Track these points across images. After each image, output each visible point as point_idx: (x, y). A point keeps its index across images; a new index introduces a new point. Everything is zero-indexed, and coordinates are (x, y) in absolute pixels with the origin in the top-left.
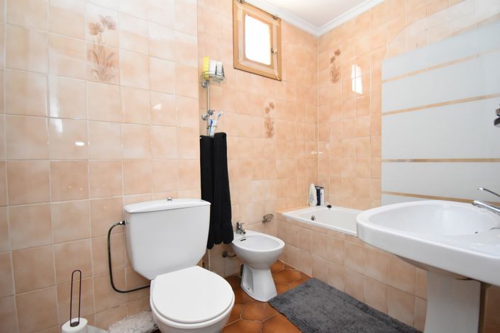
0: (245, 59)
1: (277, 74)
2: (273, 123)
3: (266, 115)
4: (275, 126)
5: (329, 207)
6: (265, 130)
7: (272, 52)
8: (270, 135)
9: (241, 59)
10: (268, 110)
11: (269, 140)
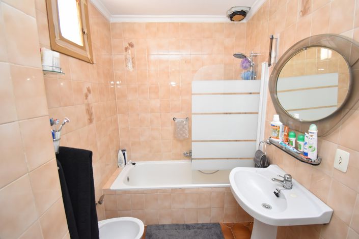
0: (62, 39)
1: (89, 57)
2: (92, 107)
3: (86, 101)
4: (93, 111)
5: (134, 164)
6: (87, 117)
7: (84, 33)
8: (91, 121)
9: (58, 38)
10: (87, 96)
11: (91, 125)
